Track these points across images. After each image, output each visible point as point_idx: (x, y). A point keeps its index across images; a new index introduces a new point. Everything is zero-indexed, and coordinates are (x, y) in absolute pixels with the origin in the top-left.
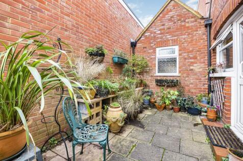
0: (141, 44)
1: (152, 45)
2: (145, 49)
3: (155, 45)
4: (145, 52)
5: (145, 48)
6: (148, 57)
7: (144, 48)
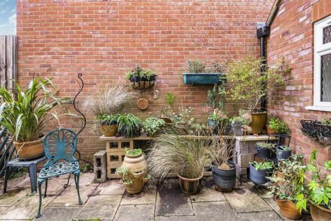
0: (278, 28)
1: (301, 20)
2: (286, 38)
3: (309, 16)
4: (286, 44)
5: (287, 33)
6: (294, 57)
7: (284, 35)
